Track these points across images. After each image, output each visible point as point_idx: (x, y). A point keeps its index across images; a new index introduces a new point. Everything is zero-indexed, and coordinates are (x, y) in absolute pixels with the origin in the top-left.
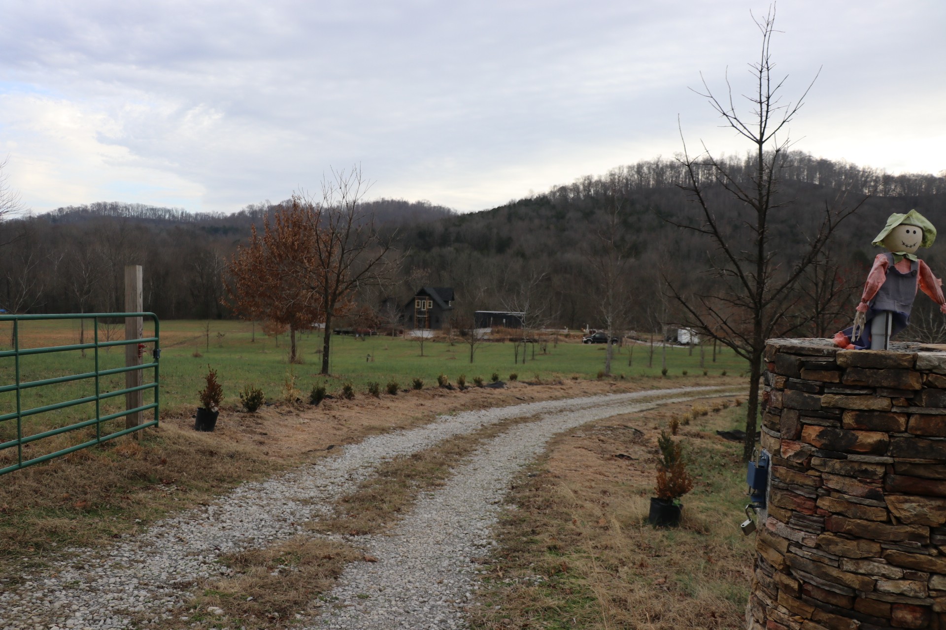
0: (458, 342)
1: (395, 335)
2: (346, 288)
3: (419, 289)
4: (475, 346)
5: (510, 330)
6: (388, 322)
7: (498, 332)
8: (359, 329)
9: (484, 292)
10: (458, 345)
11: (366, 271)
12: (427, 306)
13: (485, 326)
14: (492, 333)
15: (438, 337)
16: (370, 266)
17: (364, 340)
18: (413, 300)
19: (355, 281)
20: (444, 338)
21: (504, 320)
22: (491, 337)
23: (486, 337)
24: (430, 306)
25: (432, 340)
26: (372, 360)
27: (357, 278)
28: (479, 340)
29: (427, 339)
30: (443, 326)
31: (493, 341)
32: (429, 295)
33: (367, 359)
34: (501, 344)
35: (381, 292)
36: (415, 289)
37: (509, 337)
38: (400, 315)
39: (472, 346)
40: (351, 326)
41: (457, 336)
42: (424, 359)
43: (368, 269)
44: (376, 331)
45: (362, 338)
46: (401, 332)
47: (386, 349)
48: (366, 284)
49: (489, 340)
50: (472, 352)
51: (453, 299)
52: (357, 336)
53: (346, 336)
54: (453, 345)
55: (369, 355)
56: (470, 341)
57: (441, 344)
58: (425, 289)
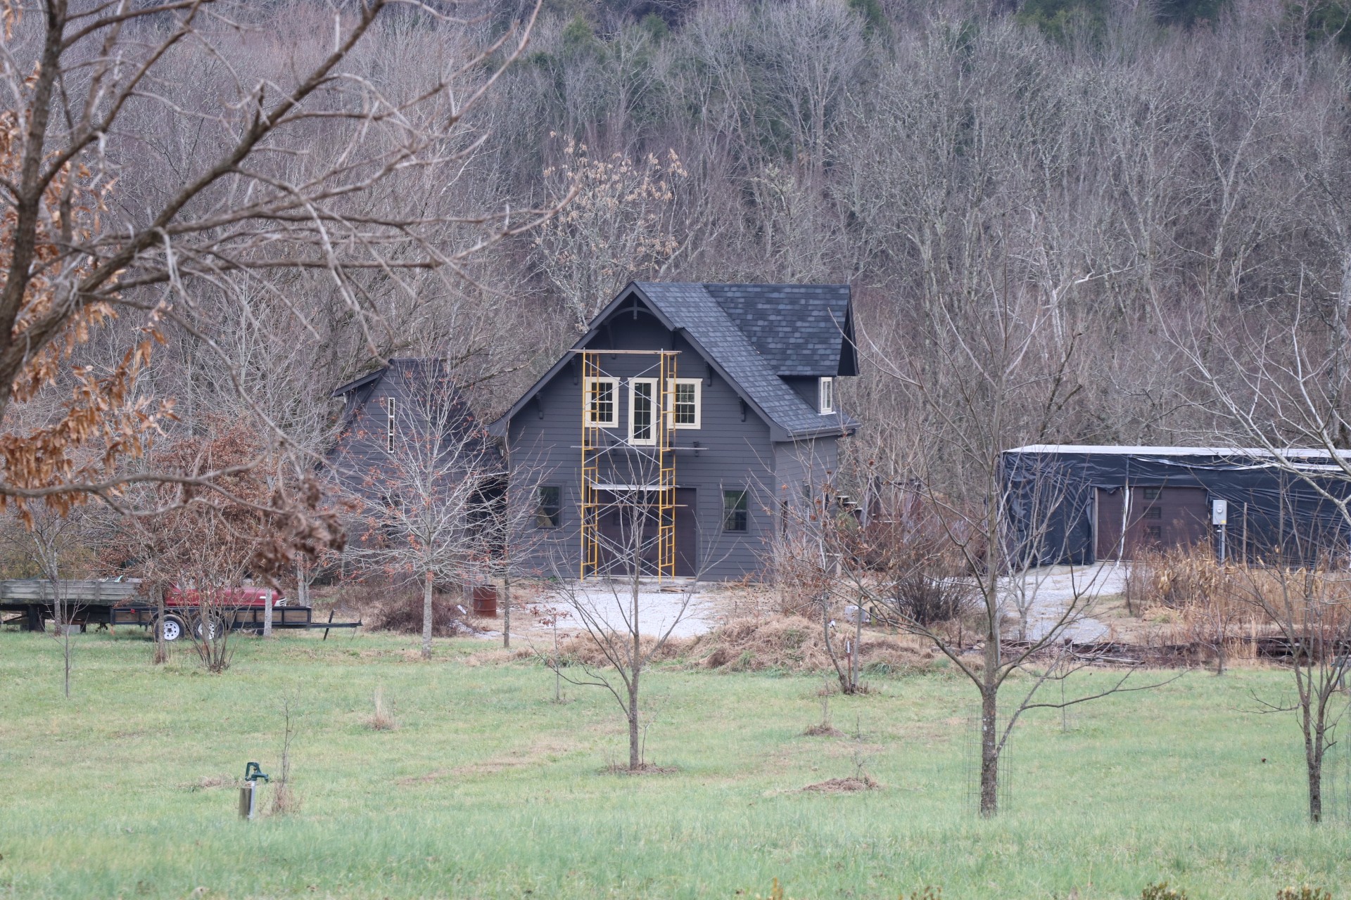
0: (886, 670)
1: (443, 625)
2: (88, 295)
3: (607, 293)
4: (1009, 693)
5: (1263, 578)
6: (392, 536)
7: (1174, 594)
8: (187, 587)
9: (1069, 305)
10: (886, 686)
11: (230, 167)
12: (663, 419)
13: (1080, 556)
14: (1132, 600)
15: (748, 631)
16: (257, 133)
17: (218, 666)
18: (570, 371)
19: (154, 239)
20: (793, 639)
21: (1220, 506)
22: (1129, 636)
23: (1087, 631)
24: (684, 414)
25: (701, 656)
26: (278, 808)
27: (166, 218)
28: (1036, 651)
29: (666, 648)
30: (779, 555)
31: (1138, 655)
32: (678, 339)
33: (247, 797)
34: (1200, 676)
35: (339, 322)
36: (575, 298)
37: (1255, 628)
38: (473, 480)
39: (989, 693)
40: (125, 564)
41: (878, 622)
42: (649, 786)
43: (242, 154)
44: (303, 596)
45: (204, 652)
46: (485, 604)
47: (379, 726)
48: (229, 266)
49: (1109, 651)
50: (989, 735)
51: (848, 365)
52: (171, 633)
53: (89, 640)
54: (849, 690)
55: (254, 771)
56: (973, 658)
57: (764, 682)
58: (651, 293)
